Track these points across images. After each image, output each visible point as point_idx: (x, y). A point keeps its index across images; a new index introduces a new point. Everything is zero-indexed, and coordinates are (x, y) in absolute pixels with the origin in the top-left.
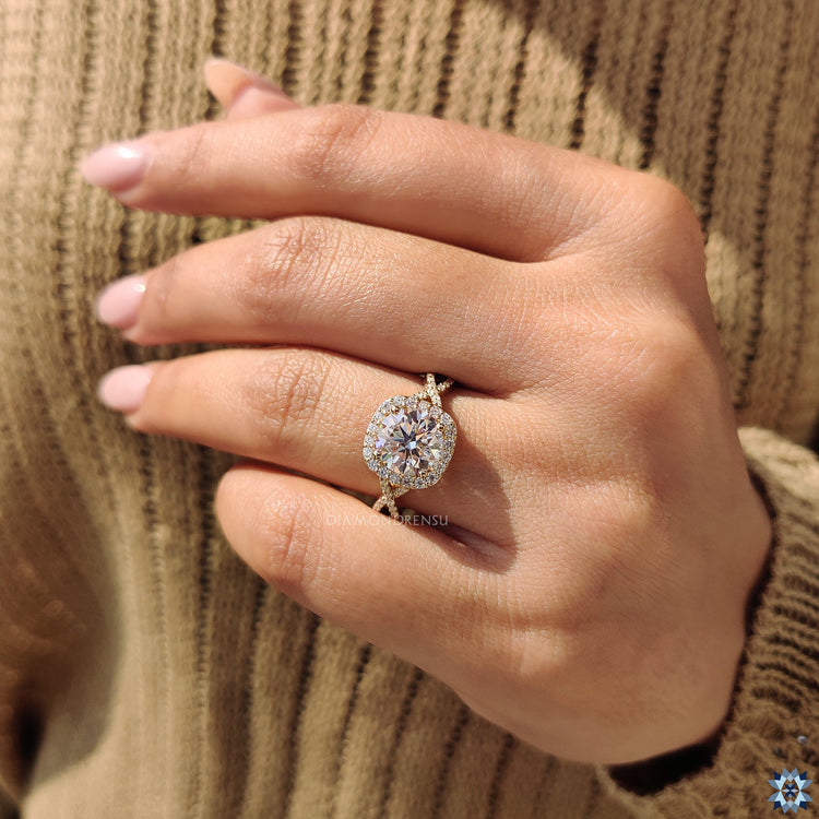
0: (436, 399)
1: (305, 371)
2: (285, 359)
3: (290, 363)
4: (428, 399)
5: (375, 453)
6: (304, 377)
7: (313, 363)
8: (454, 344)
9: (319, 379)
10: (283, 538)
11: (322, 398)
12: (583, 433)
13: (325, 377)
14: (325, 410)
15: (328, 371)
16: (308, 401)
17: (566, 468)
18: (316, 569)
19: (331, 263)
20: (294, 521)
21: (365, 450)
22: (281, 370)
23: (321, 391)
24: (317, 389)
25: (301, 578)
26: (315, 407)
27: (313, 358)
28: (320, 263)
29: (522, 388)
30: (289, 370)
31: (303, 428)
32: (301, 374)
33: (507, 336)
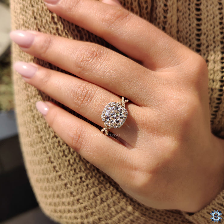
0: (124, 105)
1: (90, 90)
2: (85, 85)
3: (86, 87)
4: (122, 104)
5: (105, 117)
6: (89, 92)
7: (92, 88)
8: (132, 91)
9: (93, 93)
10: (78, 137)
11: (93, 98)
12: (161, 121)
13: (95, 93)
14: (93, 102)
15: (96, 91)
16: (89, 99)
17: (154, 130)
18: (84, 146)
19: (104, 61)
20: (80, 133)
21: (102, 115)
22: (84, 89)
23: (93, 96)
24: (92, 96)
25: (80, 148)
26: (91, 101)
27: (92, 87)
28: (101, 61)
29: (148, 106)
30: (86, 89)
31: (87, 106)
32: (89, 91)
33: (147, 91)
